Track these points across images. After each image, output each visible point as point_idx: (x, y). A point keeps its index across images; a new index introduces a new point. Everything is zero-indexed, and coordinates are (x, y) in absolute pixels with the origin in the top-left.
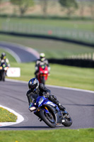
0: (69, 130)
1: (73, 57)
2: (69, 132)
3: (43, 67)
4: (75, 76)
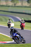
2: (30, 45)
3: (23, 23)
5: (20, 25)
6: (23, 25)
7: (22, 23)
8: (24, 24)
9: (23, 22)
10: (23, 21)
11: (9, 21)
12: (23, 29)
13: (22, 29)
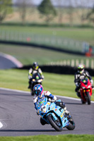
0: (48, 136)
3: (84, 81)
4: (54, 82)
11: (35, 72)
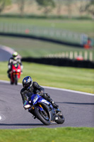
1: (51, 55)
3: (16, 66)
5: (8, 72)
6: (16, 72)
7: (12, 65)
8: (18, 68)
9: (15, 62)
10: (15, 60)
12: (16, 84)
13: (12, 83)
